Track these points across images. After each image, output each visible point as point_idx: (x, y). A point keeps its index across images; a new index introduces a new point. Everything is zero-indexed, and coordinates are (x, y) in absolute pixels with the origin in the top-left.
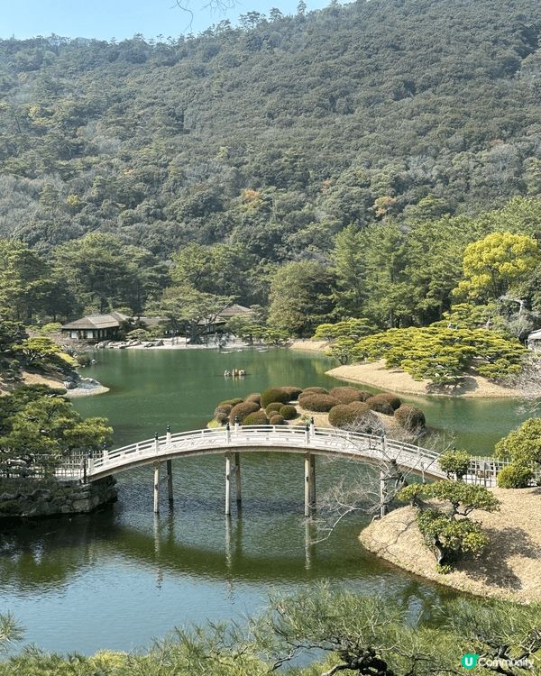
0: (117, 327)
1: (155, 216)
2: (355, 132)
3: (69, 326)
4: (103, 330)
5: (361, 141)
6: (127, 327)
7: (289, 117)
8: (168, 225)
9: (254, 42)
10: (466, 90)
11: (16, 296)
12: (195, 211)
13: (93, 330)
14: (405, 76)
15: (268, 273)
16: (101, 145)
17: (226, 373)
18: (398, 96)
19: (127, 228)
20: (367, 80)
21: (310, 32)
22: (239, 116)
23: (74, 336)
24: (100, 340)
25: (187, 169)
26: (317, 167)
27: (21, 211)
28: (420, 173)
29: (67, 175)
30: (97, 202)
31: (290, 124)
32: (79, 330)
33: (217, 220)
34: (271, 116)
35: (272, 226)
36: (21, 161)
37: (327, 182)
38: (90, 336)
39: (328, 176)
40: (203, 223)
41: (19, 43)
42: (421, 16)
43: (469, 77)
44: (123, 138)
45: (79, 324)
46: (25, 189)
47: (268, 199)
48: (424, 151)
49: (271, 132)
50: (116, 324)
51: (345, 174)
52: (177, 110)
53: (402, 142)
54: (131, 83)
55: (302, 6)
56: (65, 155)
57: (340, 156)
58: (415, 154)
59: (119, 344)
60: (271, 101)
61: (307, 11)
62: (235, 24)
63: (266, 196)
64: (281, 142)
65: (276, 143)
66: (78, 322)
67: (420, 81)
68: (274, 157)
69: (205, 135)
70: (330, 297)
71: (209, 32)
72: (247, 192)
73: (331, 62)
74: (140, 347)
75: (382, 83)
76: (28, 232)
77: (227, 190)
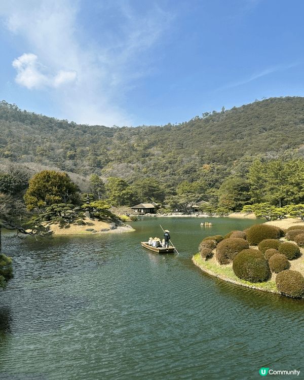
0: (153, 208)
1: (172, 174)
2: (245, 144)
3: (134, 207)
4: (148, 209)
5: (247, 147)
6: (157, 208)
7: (220, 141)
8: (177, 177)
9: (207, 121)
10: (287, 129)
11: (117, 197)
12: (186, 172)
13: (144, 209)
14: (262, 126)
15: (214, 192)
16: (155, 154)
17: (202, 224)
18: (260, 132)
19: (162, 178)
20: (248, 128)
21: (227, 116)
22: (202, 142)
23: (136, 211)
24: (146, 213)
25: (184, 159)
26: (231, 156)
27: (128, 174)
28: (272, 157)
29: (143, 162)
30: (153, 170)
31: (220, 143)
32: (139, 209)
33: (194, 175)
34: (213, 141)
35: (215, 176)
36: (129, 159)
37: (235, 161)
38: (142, 211)
39: (236, 159)
40: (189, 176)
41: (133, 128)
42: (267, 107)
43: (287, 125)
44: (163, 151)
45: (138, 206)
46: (130, 167)
47: (213, 167)
48: (272, 149)
49: (214, 146)
50: (153, 207)
51: (242, 158)
52: (181, 142)
53: (264, 147)
54: (166, 136)
55: (223, 108)
56: (143, 156)
57: (239, 152)
58: (269, 151)
59: (154, 215)
60: (213, 137)
61: (225, 110)
62: (201, 117)
63: (212, 166)
64: (217, 149)
65: (215, 149)
66: (138, 205)
67: (268, 127)
68: (215, 154)
69: (190, 149)
70: (249, 193)
71: (192, 120)
72: (206, 165)
73: (234, 123)
74: (162, 216)
75: (254, 129)
76: (129, 180)
77: (198, 165)
